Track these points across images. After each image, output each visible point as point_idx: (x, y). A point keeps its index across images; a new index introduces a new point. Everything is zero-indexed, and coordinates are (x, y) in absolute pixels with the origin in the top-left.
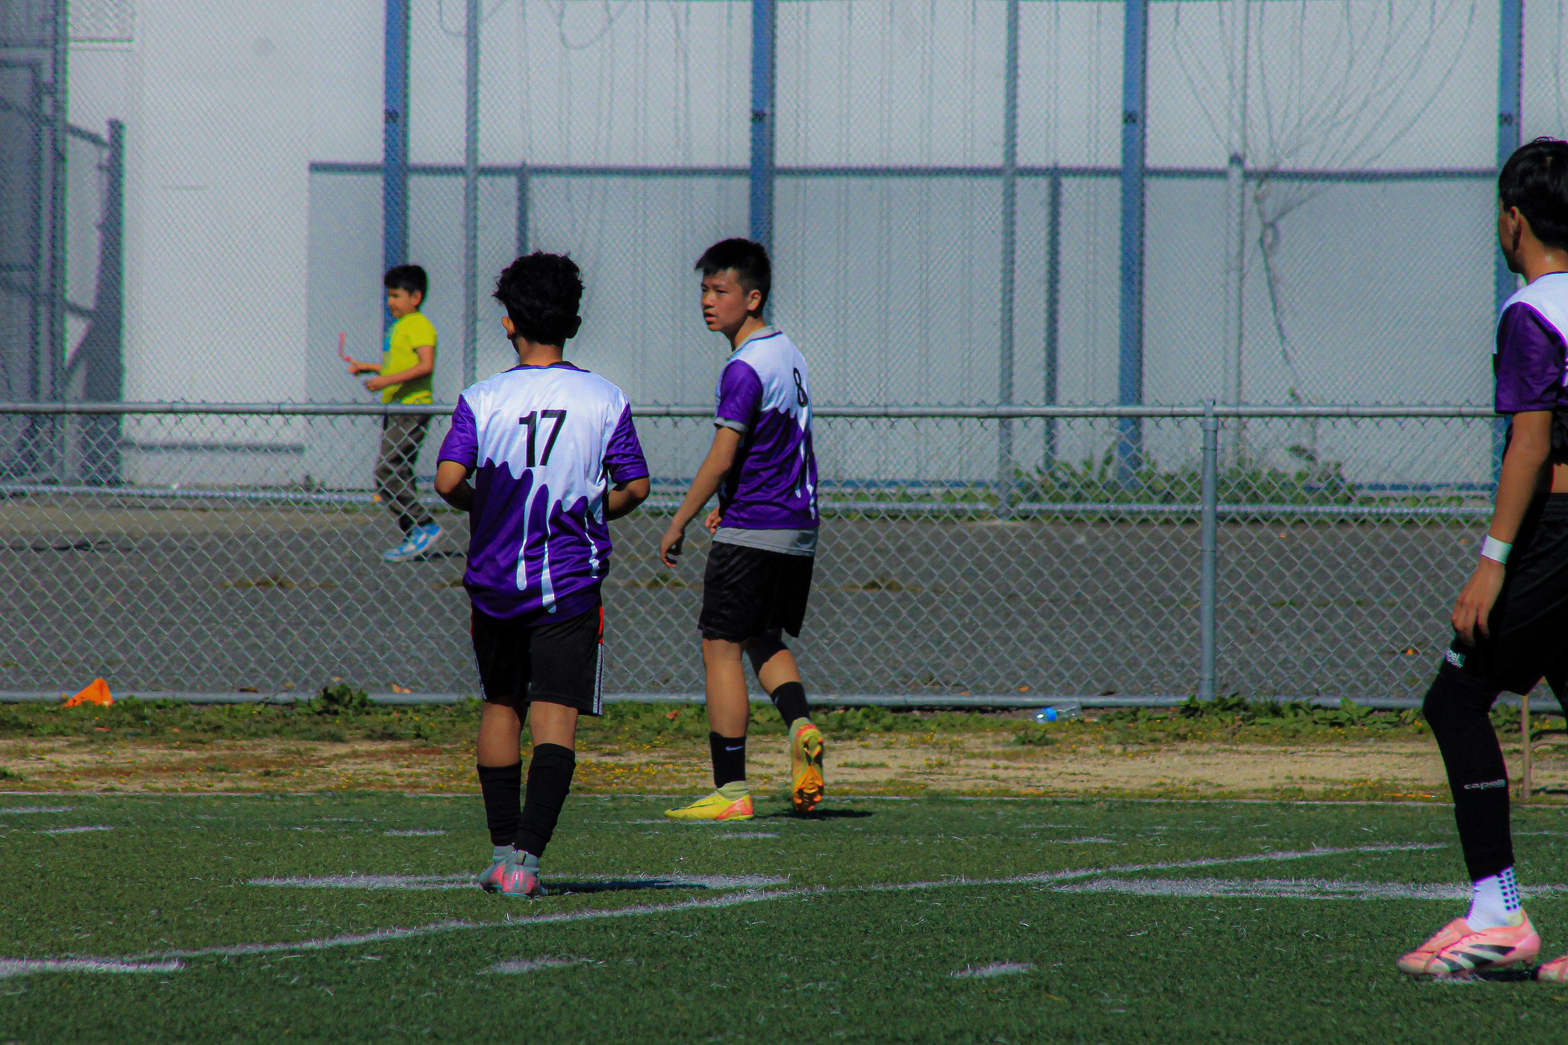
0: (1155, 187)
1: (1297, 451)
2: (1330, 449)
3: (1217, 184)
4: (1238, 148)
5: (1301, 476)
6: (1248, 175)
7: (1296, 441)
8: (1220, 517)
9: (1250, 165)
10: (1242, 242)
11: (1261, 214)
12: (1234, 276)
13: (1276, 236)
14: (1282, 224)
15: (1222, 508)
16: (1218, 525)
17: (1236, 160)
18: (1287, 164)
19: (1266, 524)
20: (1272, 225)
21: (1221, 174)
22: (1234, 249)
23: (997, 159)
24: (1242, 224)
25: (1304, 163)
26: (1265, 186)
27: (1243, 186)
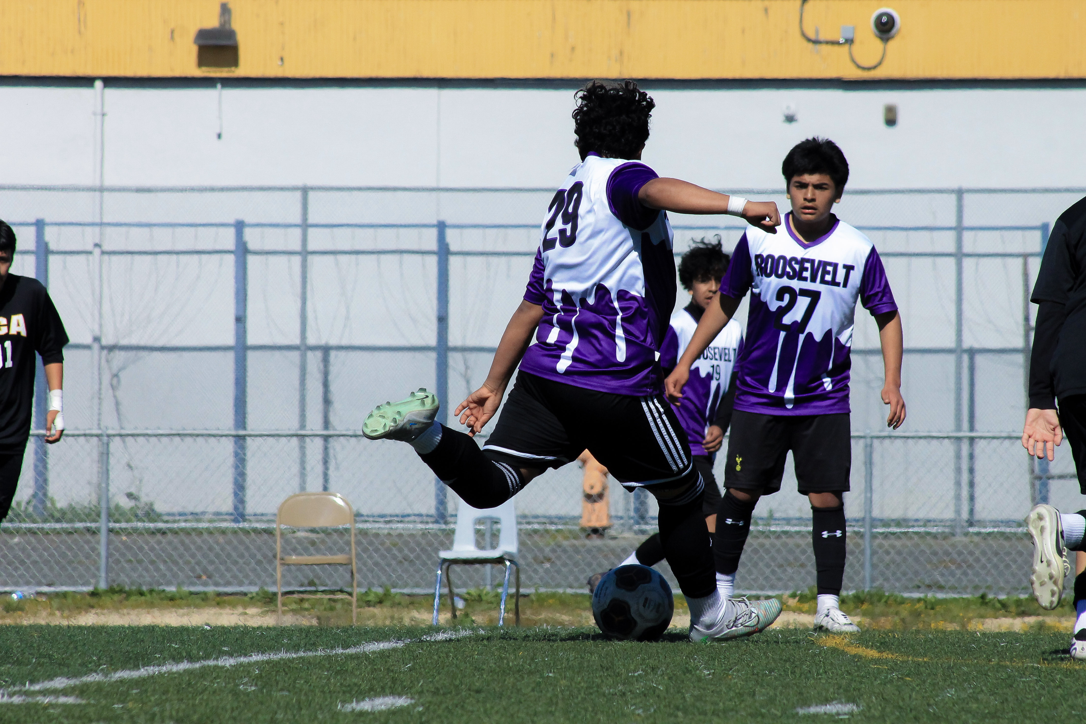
1: (130, 496)
2: (147, 495)
3: (86, 352)
4: (97, 333)
5: (132, 509)
6: (103, 348)
7: (129, 491)
8: (111, 531)
9: (104, 342)
10: (100, 383)
11: (110, 368)
12: (96, 401)
13: (119, 382)
14: (122, 375)
15: (111, 525)
17: (97, 339)
18: (124, 342)
19: (134, 534)
20: (116, 376)
21: (88, 347)
22: (96, 387)
24: (100, 374)
25: (134, 341)
26: (112, 354)
27: (100, 353)
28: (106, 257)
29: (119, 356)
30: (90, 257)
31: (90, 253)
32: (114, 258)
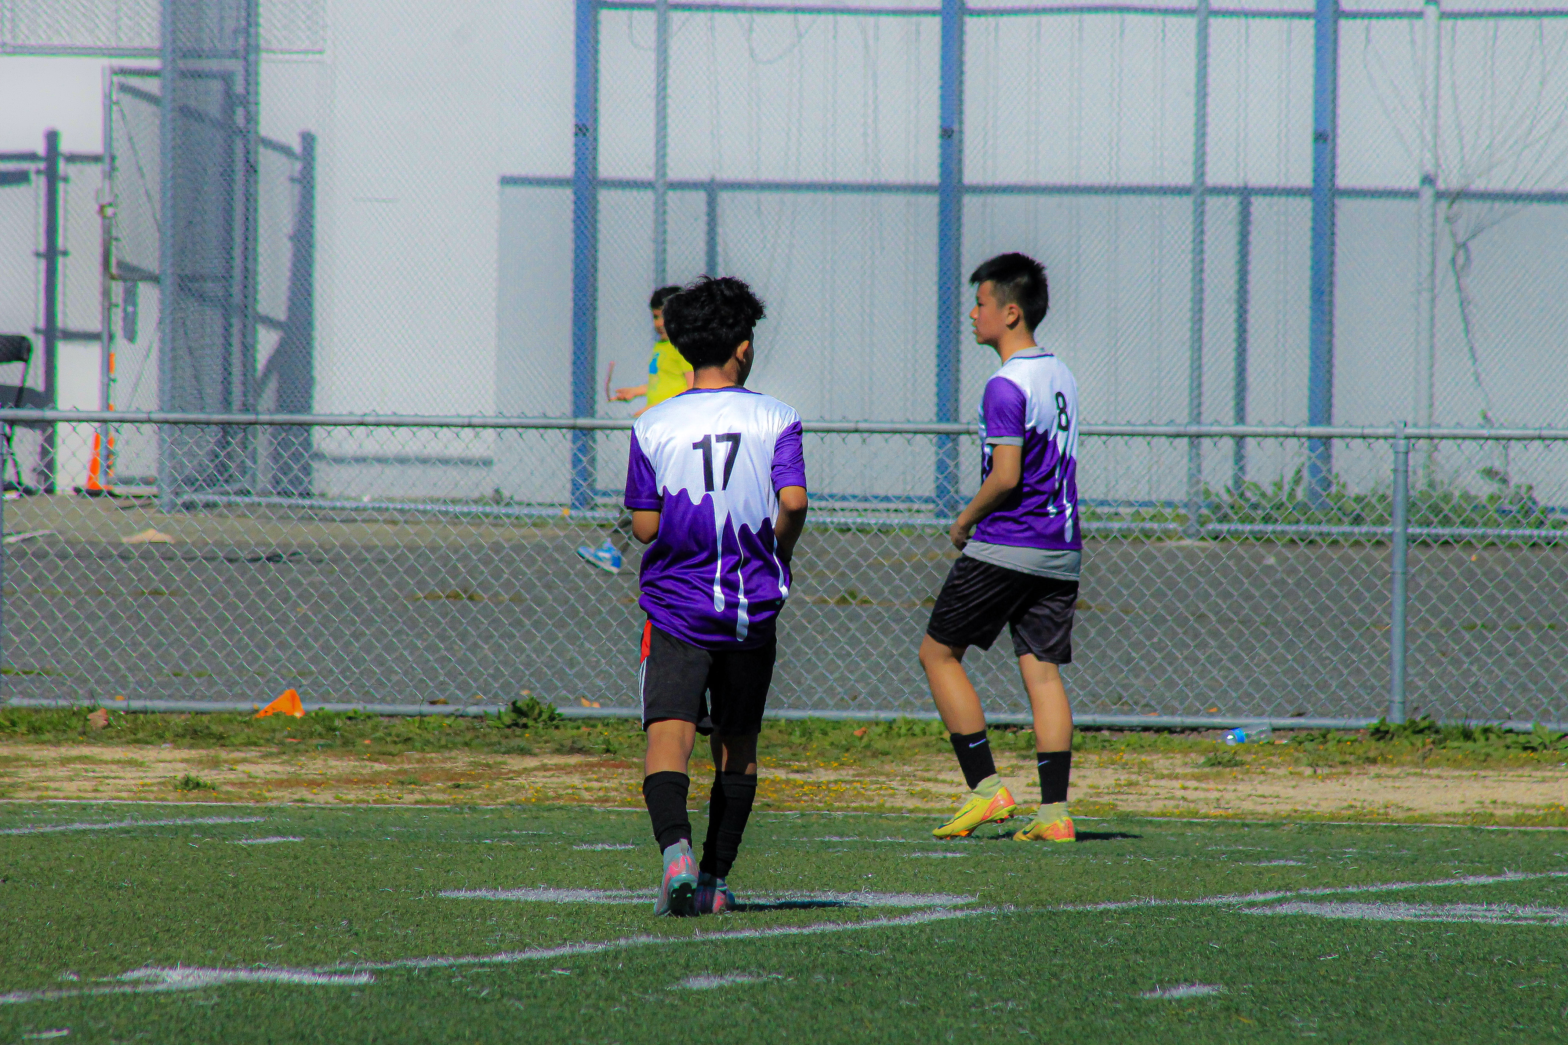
0: (1345, 207)
1: (1490, 473)
2: (1522, 472)
3: (1410, 205)
4: (1430, 168)
5: (1493, 498)
6: (1440, 195)
7: (1488, 464)
8: (1411, 539)
9: (1442, 185)
10: (1434, 262)
11: (1454, 235)
12: (1426, 296)
13: (1468, 257)
14: (1473, 245)
15: (1414, 530)
16: (1409, 547)
17: (1428, 180)
18: (1479, 185)
19: (1457, 546)
20: (1464, 245)
21: (1412, 194)
22: (1426, 269)
23: (1186, 178)
24: (1433, 244)
25: (1496, 183)
26: (1456, 206)
27: (1434, 206)
28: (1448, 23)
29: (1471, 210)
30: (1419, 23)
31: (1420, 14)
32: (1463, 24)
